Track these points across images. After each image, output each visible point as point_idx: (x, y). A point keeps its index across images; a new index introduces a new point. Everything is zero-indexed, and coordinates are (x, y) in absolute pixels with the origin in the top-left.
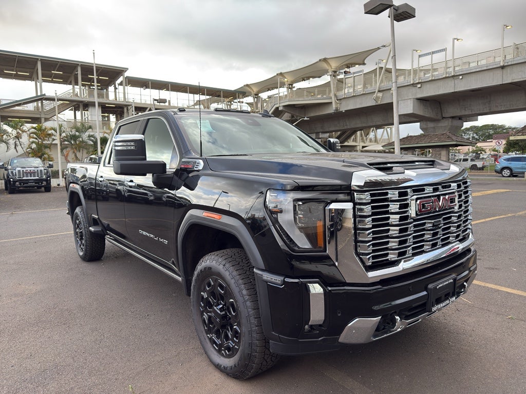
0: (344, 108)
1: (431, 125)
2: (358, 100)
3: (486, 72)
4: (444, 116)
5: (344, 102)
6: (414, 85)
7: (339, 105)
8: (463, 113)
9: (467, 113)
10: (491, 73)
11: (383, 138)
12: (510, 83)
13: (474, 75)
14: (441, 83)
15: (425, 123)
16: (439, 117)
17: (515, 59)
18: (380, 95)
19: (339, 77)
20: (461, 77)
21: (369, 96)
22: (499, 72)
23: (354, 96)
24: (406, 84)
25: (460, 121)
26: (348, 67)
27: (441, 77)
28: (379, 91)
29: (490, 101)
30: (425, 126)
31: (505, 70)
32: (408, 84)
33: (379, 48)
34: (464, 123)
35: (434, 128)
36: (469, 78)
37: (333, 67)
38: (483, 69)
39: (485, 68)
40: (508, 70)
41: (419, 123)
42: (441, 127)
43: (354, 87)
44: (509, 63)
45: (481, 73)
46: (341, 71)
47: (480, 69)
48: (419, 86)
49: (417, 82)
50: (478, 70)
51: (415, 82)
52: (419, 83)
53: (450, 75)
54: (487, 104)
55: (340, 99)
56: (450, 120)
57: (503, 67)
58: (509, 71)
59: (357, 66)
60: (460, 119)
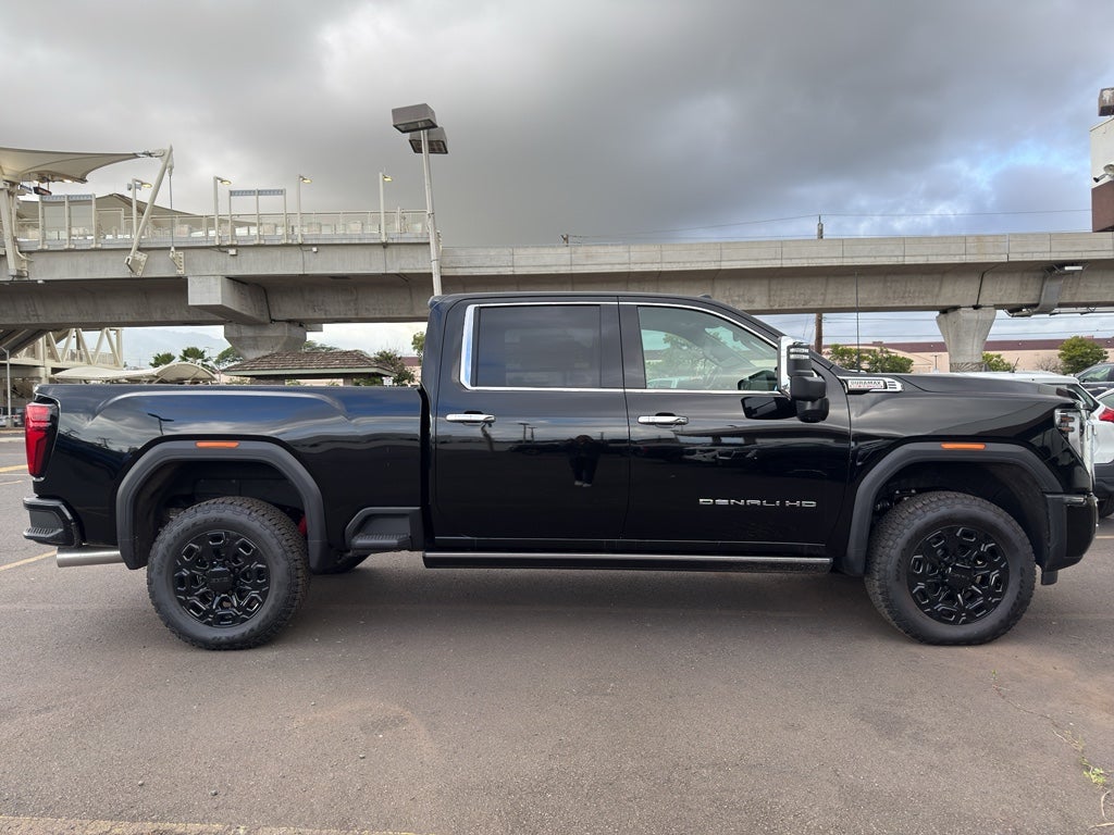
0: (41, 273)
1: (247, 332)
2: (81, 260)
3: (358, 247)
4: (273, 317)
5: (40, 261)
6: (221, 248)
7: (25, 264)
8: (311, 315)
9: (317, 316)
10: (366, 252)
11: (101, 351)
12: (397, 274)
13: (339, 251)
14: (277, 253)
15: (235, 327)
16: (266, 318)
17: (403, 235)
18: (142, 257)
19: (22, 198)
20: (315, 249)
21: (112, 257)
22: (379, 251)
23: (69, 250)
24: (204, 244)
25: (300, 330)
26: (43, 179)
27: (276, 243)
28: (139, 249)
29: (356, 299)
30: (235, 335)
31: (388, 250)
32: (208, 244)
33: (135, 156)
34: (308, 334)
35: (255, 338)
36: (329, 253)
37: (6, 172)
38: (353, 242)
39: (357, 242)
40: (393, 251)
41: (222, 327)
42: (269, 337)
43: (70, 229)
44: (395, 241)
45: (349, 248)
46: (25, 184)
47: (347, 242)
48: (232, 252)
49: (228, 243)
50: (344, 242)
51: (224, 244)
52: (232, 246)
53: (295, 242)
54: (352, 304)
55: (30, 252)
56: (286, 325)
57: (385, 245)
58: (394, 253)
59: (69, 181)
60: (301, 326)
